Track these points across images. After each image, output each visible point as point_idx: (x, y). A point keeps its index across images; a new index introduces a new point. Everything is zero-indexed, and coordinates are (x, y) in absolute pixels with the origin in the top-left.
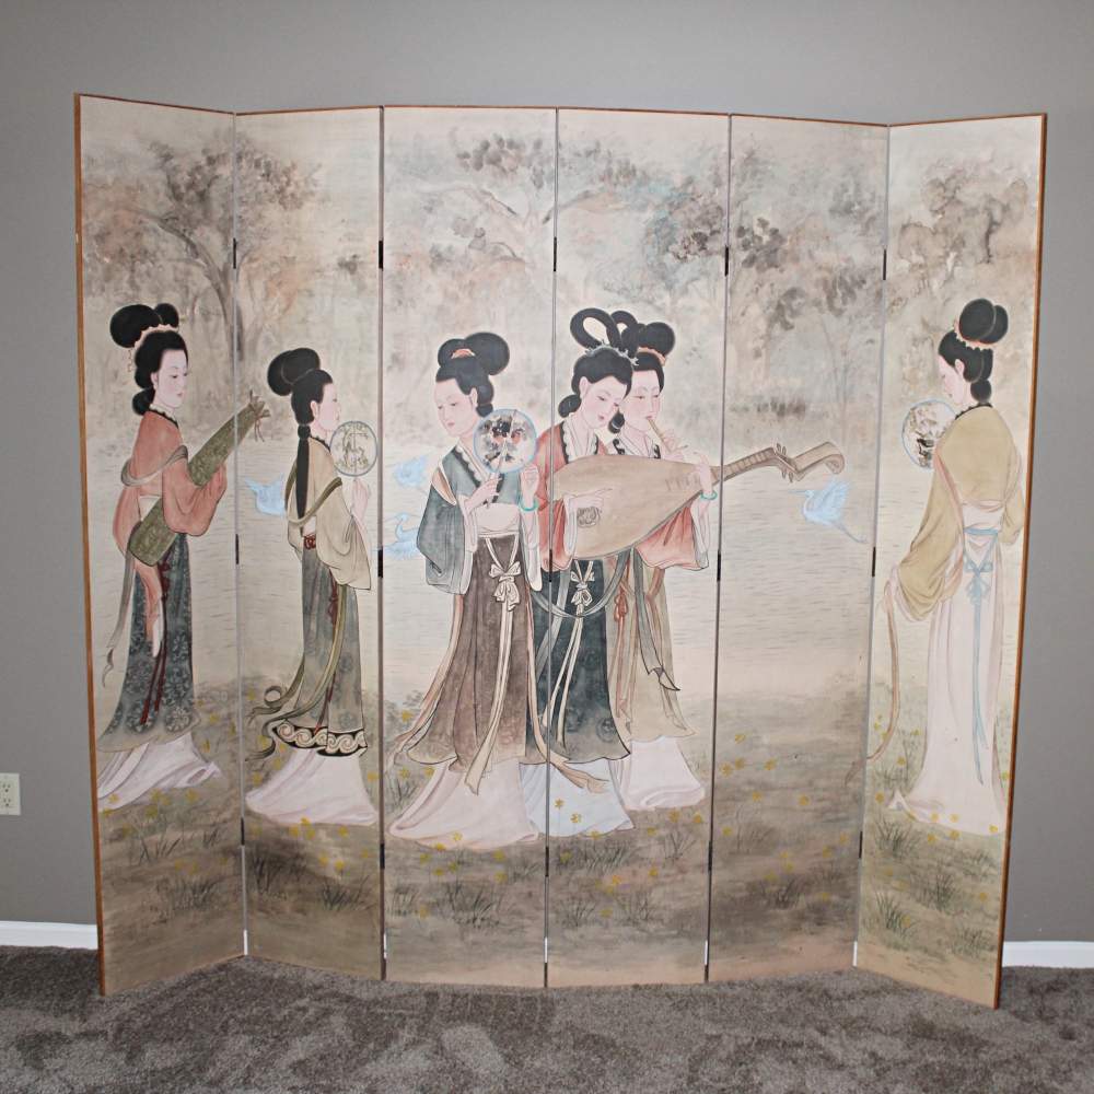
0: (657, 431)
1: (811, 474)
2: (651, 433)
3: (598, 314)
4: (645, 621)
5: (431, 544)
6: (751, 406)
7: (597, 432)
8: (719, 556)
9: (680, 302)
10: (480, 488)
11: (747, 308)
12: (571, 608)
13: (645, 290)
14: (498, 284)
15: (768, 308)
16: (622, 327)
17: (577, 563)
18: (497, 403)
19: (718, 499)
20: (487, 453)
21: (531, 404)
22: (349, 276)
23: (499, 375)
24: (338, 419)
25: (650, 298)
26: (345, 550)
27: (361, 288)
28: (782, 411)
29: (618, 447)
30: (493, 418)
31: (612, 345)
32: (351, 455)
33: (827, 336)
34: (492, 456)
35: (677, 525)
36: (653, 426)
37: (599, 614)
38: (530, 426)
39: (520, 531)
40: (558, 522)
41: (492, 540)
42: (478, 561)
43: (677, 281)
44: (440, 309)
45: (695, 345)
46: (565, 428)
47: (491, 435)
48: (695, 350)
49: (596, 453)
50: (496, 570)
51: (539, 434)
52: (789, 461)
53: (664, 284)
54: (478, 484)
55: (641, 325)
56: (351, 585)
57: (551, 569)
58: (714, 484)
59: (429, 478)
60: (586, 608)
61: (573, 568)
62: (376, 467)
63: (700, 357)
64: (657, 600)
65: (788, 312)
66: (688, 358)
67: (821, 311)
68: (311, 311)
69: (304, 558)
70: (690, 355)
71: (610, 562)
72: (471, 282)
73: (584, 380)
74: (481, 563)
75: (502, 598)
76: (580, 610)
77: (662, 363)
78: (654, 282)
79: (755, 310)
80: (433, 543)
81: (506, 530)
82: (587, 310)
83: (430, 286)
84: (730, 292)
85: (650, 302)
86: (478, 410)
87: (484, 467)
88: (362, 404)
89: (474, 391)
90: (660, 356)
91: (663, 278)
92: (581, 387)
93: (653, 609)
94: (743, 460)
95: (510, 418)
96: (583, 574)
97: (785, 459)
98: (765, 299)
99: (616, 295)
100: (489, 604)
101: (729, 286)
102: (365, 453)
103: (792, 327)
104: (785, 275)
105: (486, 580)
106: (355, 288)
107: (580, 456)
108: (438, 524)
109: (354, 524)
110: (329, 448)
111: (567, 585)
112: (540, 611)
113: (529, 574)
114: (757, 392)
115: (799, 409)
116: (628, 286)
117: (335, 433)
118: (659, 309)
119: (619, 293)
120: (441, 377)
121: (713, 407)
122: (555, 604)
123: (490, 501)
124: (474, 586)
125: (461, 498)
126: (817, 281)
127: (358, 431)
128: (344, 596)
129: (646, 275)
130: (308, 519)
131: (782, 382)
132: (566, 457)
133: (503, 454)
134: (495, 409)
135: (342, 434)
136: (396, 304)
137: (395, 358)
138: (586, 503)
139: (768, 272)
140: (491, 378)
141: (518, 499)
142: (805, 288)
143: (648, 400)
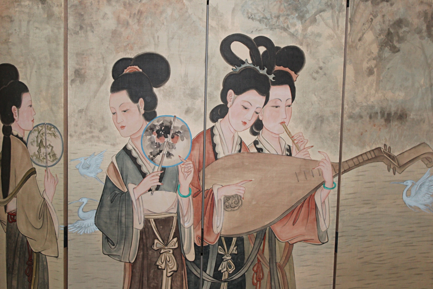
0: (289, 134)
1: (410, 168)
2: (284, 136)
3: (242, 39)
4: (277, 285)
5: (106, 223)
6: (364, 114)
7: (241, 134)
8: (337, 233)
9: (310, 29)
10: (146, 179)
11: (363, 34)
12: (218, 275)
13: (281, 19)
14: (161, 13)
15: (380, 35)
16: (262, 49)
17: (223, 239)
18: (160, 110)
19: (336, 188)
20: (152, 150)
21: (187, 111)
22: (40, 6)
23: (162, 88)
24: (33, 121)
25: (285, 25)
26: (39, 226)
27: (50, 15)
28: (388, 117)
29: (258, 146)
30: (156, 122)
31: (253, 63)
32: (43, 150)
33: (426, 57)
34: (156, 153)
35: (303, 209)
36: (286, 130)
37: (240, 279)
38: (186, 129)
39: (178, 213)
40: (209, 207)
41: (155, 220)
42: (144, 237)
43: (307, 12)
44: (114, 33)
45: (321, 64)
46: (215, 132)
47: (155, 136)
48: (321, 68)
49: (240, 151)
50: (158, 244)
51: (194, 136)
52: (393, 158)
53: (297, 15)
54: (144, 175)
55: (278, 48)
56: (43, 253)
57: (202, 244)
58: (334, 177)
59: (105, 170)
60: (230, 275)
61: (220, 243)
62: (62, 161)
63: (325, 74)
64: (287, 268)
65: (396, 38)
66: (315, 75)
67: (422, 38)
68: (11, 34)
69: (7, 229)
70: (317, 72)
71: (250, 239)
72: (139, 11)
73: (231, 92)
74: (146, 238)
75: (163, 266)
76: (225, 277)
77: (294, 79)
78: (289, 13)
79: (369, 36)
80: (108, 221)
81: (167, 212)
82: (233, 35)
83: (106, 14)
84: (350, 21)
85: (285, 29)
86: (145, 115)
87: (149, 161)
88: (52, 109)
89: (141, 100)
90: (292, 73)
91: (296, 9)
92: (228, 98)
93: (284, 275)
94: (357, 157)
95: (171, 123)
96: (228, 248)
97: (390, 156)
98: (378, 27)
99: (258, 23)
100: (152, 271)
101: (349, 17)
102: (54, 149)
103: (399, 51)
104: (395, 8)
105: (150, 252)
106: (46, 16)
107: (227, 154)
108: (111, 207)
109: (45, 205)
110: (26, 144)
111: (215, 257)
112: (193, 277)
113: (185, 248)
114: (370, 103)
115: (402, 116)
116: (268, 16)
117: (31, 132)
118: (292, 35)
119: (260, 21)
120: (115, 88)
121: (335, 115)
122: (205, 272)
123: (154, 189)
124: (141, 257)
125: (131, 186)
126: (419, 13)
127: (48, 131)
128: (38, 261)
129: (282, 7)
130: (11, 199)
131: (389, 95)
132: (216, 154)
133: (165, 152)
134: (158, 115)
135: (36, 133)
136: (78, 28)
137: (78, 73)
138: (231, 191)
139: (381, 5)
140: (155, 90)
141: (176, 188)
142: (409, 19)
143: (282, 109)
